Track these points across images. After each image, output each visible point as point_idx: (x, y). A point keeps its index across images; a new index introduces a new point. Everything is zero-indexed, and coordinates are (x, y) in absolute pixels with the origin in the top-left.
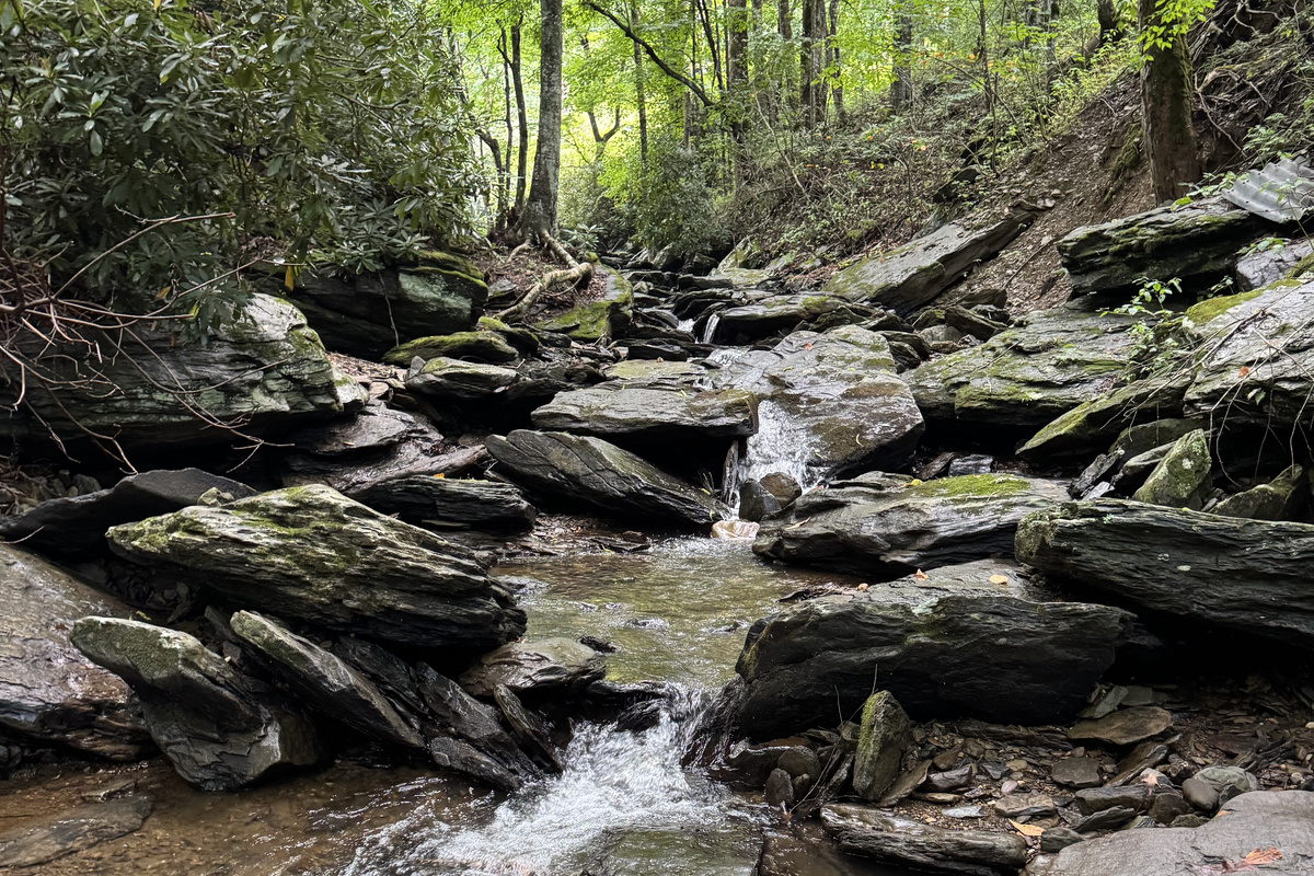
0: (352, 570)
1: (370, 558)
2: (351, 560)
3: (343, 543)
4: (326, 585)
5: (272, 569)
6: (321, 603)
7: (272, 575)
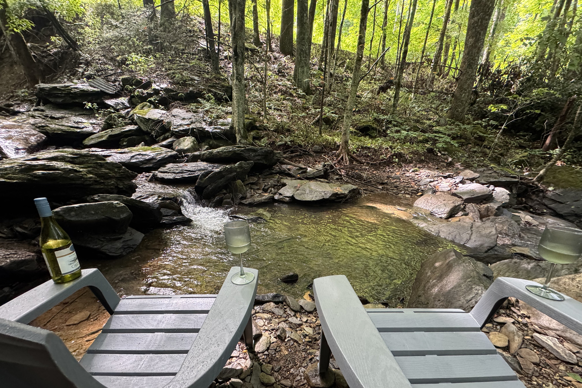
0: (118, 175)
1: (122, 171)
2: (115, 173)
3: (111, 167)
4: (110, 182)
5: (92, 179)
6: (111, 188)
7: (92, 182)
